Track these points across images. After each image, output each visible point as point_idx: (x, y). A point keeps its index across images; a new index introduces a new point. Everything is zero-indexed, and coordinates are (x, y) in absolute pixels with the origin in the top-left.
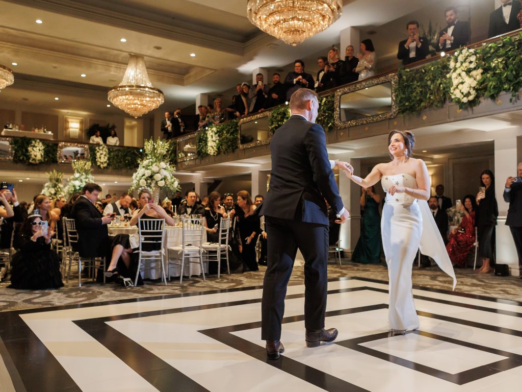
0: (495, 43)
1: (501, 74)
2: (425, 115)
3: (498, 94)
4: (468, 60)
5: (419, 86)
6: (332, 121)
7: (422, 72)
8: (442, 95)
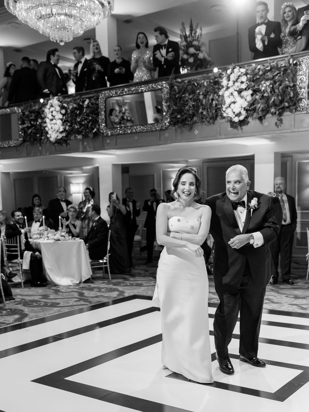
0: (264, 66)
1: (268, 98)
2: (197, 130)
3: (264, 116)
4: (240, 80)
5: (191, 99)
6: (97, 127)
7: (194, 84)
8: (214, 112)
